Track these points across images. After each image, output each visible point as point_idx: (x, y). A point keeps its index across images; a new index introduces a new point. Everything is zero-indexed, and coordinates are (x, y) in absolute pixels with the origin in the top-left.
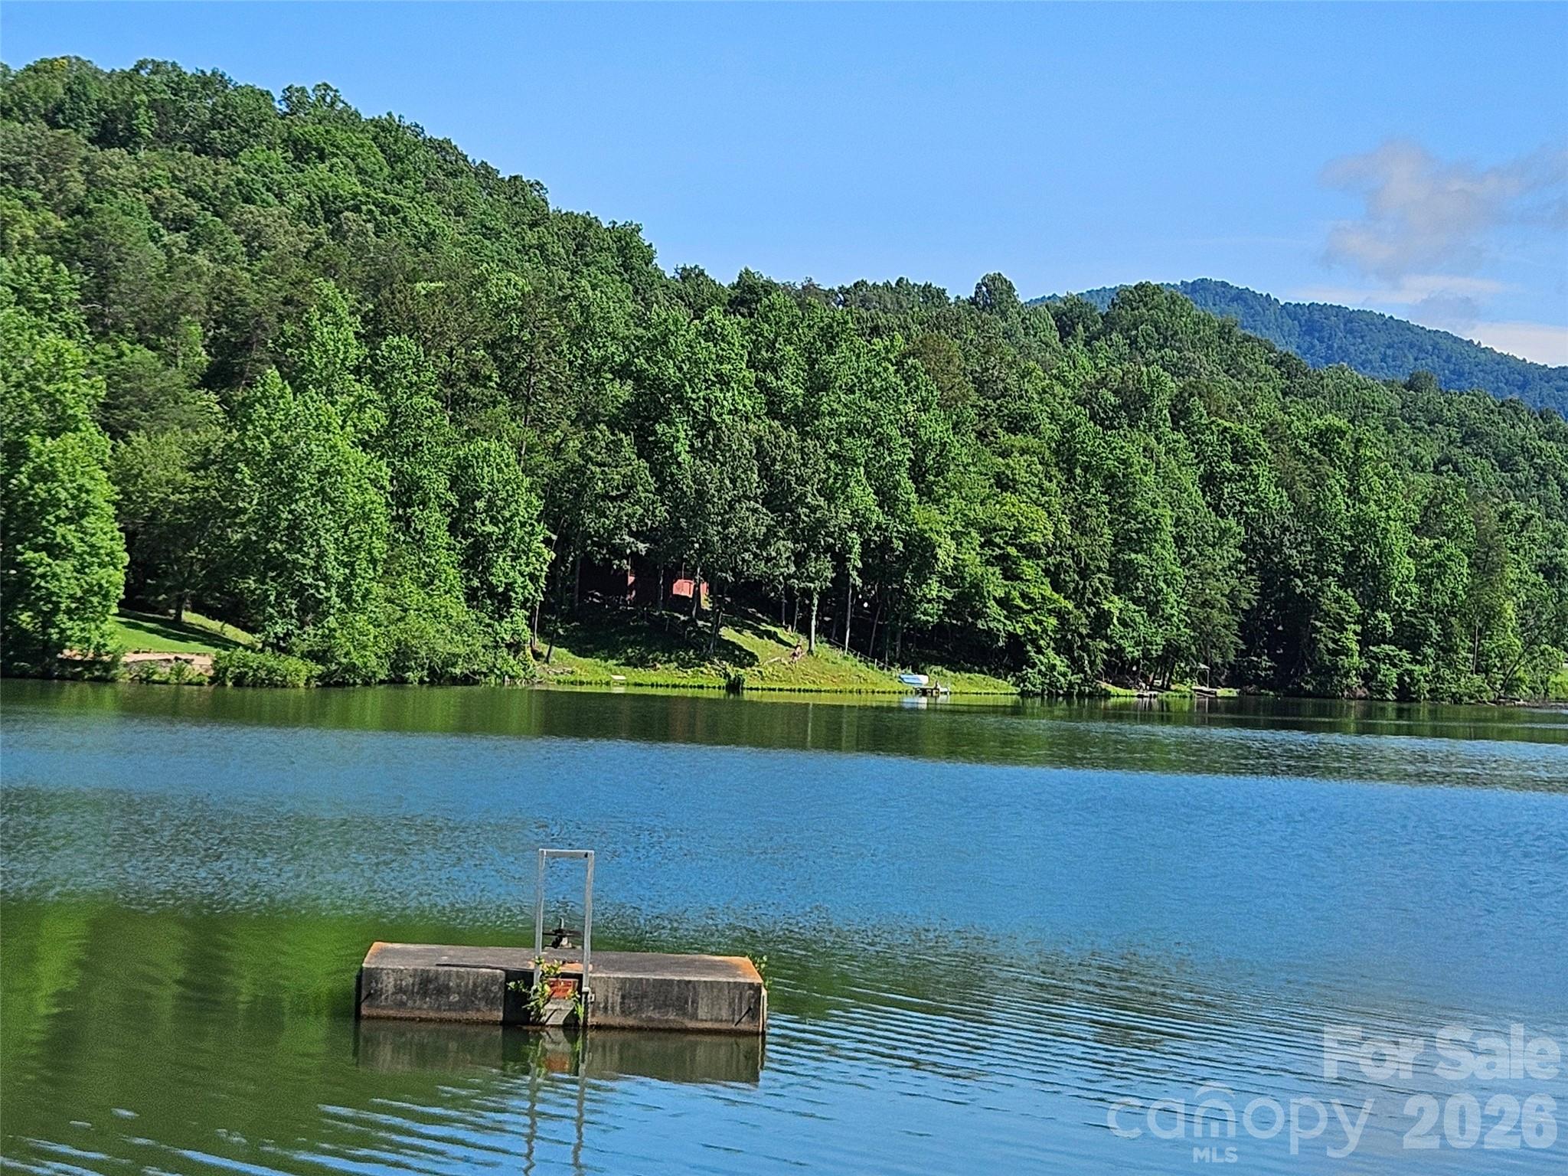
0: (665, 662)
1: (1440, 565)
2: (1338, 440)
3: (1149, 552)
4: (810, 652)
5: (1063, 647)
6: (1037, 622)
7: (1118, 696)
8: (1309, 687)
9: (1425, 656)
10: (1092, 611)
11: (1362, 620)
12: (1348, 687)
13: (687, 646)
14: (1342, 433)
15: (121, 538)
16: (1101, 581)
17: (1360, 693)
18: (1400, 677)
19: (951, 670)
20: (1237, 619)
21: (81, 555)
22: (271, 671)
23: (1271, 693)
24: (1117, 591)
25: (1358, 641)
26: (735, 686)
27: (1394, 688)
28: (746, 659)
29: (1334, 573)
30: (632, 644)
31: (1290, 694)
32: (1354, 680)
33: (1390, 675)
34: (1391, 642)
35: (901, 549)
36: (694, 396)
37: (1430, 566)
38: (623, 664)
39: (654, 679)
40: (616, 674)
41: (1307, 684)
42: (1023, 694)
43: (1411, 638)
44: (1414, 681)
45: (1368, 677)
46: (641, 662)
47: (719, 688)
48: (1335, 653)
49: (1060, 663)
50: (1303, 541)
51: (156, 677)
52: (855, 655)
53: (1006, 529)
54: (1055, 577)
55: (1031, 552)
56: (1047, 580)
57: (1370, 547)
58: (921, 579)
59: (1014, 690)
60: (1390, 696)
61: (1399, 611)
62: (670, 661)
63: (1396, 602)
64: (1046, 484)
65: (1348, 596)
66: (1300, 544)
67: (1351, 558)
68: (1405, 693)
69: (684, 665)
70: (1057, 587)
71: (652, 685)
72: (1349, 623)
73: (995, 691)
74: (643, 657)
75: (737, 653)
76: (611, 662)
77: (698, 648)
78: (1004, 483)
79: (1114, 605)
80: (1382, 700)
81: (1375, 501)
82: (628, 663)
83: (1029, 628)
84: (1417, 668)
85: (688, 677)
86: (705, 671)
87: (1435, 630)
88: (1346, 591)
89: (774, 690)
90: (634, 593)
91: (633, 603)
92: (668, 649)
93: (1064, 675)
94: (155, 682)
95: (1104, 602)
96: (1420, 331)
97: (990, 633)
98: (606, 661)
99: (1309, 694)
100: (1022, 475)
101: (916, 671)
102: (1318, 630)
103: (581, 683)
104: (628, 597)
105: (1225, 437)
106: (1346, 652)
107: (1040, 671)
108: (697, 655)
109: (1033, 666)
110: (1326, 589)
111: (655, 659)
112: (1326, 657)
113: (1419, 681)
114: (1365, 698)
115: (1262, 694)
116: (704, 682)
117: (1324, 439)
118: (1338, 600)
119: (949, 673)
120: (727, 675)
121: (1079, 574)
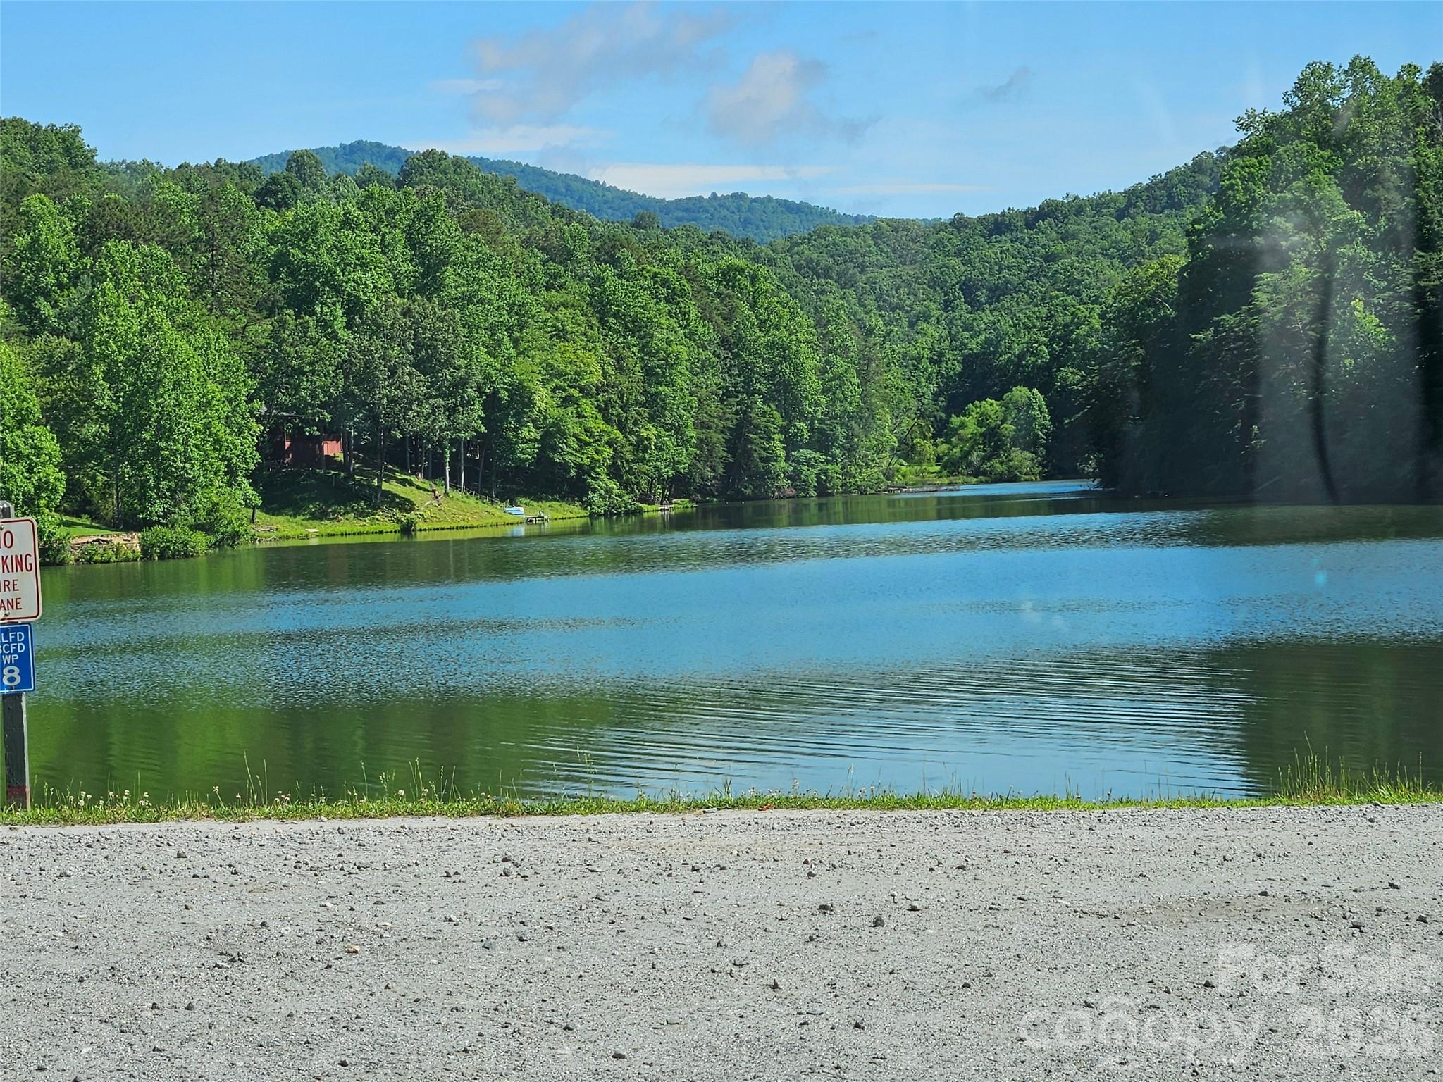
0: (344, 514)
1: (839, 378)
2: (739, 277)
3: (670, 384)
4: (446, 493)
5: (614, 472)
6: (597, 452)
7: (648, 511)
8: (748, 491)
9: (834, 457)
10: (633, 438)
11: (784, 431)
12: (779, 488)
13: (357, 497)
14: (741, 271)
15: (53, 439)
16: (638, 413)
17: (789, 492)
18: (818, 475)
19: (535, 501)
20: (725, 436)
21: (28, 456)
22: (185, 543)
23: (715, 500)
24: (652, 419)
25: (784, 448)
26: (407, 529)
27: (814, 486)
28: (406, 505)
29: (759, 392)
30: (311, 501)
31: (730, 499)
32: (783, 482)
33: (810, 475)
34: (808, 446)
35: (506, 398)
36: (345, 279)
37: (832, 379)
38: (309, 519)
39: (343, 529)
40: (309, 528)
41: (746, 488)
42: (592, 516)
43: (822, 442)
44: (829, 478)
45: (794, 477)
46: (321, 516)
47: (395, 532)
48: (766, 460)
49: (613, 485)
50: (731, 366)
51: (96, 558)
52: (472, 494)
53: (568, 374)
54: (604, 410)
55: (586, 393)
56: (600, 416)
57: (786, 366)
58: (520, 424)
59: (583, 513)
60: (813, 493)
61: (813, 419)
62: (347, 513)
63: (809, 413)
64: (590, 332)
65: (772, 409)
66: (729, 369)
67: (770, 377)
68: (823, 490)
69: (361, 514)
70: (607, 420)
71: (342, 535)
72: (774, 433)
73: (571, 515)
74: (324, 511)
75: (397, 500)
76: (300, 518)
77: (367, 499)
78: (560, 334)
79: (650, 432)
80: (806, 497)
81: (785, 327)
82: (314, 517)
83: (593, 458)
84: (829, 467)
85: (367, 524)
86: (380, 518)
87: (841, 432)
88: (769, 406)
89: (438, 529)
90: (291, 456)
91: (292, 464)
92: (343, 501)
93: (620, 496)
94: (96, 562)
95: (643, 430)
96: (553, 176)
97: (565, 466)
98: (295, 518)
99: (748, 498)
100: (570, 327)
101: (513, 504)
102: (751, 441)
103: (288, 538)
104: (287, 460)
105: (657, 281)
106: (776, 458)
107: (601, 494)
108: (367, 505)
109: (594, 490)
110: (754, 406)
111: (334, 512)
112: (761, 464)
113: (833, 478)
114: (794, 497)
115: (708, 501)
116: (383, 528)
117: (728, 277)
118: (764, 413)
119: (535, 504)
120: (399, 521)
121: (621, 407)
